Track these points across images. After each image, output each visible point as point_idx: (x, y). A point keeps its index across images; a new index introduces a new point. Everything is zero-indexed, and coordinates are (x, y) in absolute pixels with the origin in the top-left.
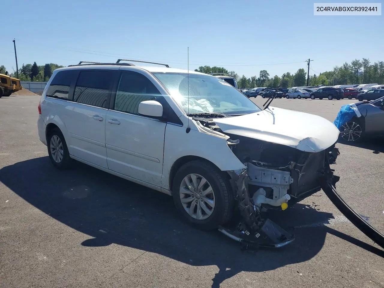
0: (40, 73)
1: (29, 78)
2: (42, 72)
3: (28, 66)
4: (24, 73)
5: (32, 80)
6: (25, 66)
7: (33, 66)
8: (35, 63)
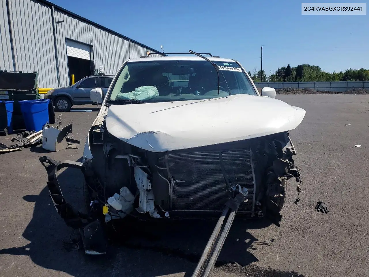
0: (292, 74)
1: (282, 80)
2: (294, 74)
3: (283, 68)
4: (279, 75)
5: (284, 81)
6: (280, 69)
7: (287, 69)
8: (289, 65)
